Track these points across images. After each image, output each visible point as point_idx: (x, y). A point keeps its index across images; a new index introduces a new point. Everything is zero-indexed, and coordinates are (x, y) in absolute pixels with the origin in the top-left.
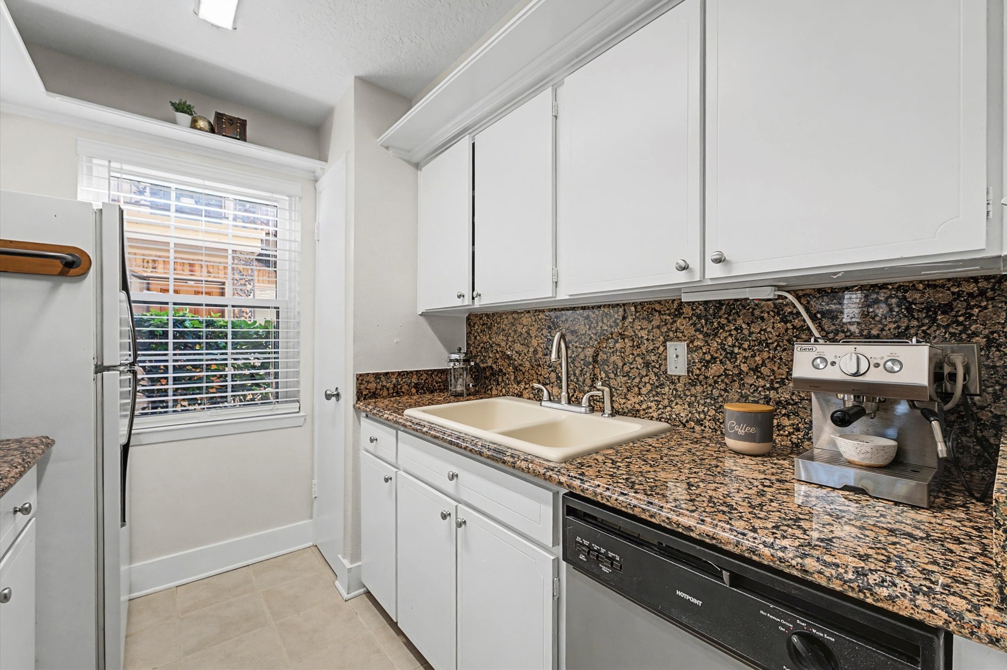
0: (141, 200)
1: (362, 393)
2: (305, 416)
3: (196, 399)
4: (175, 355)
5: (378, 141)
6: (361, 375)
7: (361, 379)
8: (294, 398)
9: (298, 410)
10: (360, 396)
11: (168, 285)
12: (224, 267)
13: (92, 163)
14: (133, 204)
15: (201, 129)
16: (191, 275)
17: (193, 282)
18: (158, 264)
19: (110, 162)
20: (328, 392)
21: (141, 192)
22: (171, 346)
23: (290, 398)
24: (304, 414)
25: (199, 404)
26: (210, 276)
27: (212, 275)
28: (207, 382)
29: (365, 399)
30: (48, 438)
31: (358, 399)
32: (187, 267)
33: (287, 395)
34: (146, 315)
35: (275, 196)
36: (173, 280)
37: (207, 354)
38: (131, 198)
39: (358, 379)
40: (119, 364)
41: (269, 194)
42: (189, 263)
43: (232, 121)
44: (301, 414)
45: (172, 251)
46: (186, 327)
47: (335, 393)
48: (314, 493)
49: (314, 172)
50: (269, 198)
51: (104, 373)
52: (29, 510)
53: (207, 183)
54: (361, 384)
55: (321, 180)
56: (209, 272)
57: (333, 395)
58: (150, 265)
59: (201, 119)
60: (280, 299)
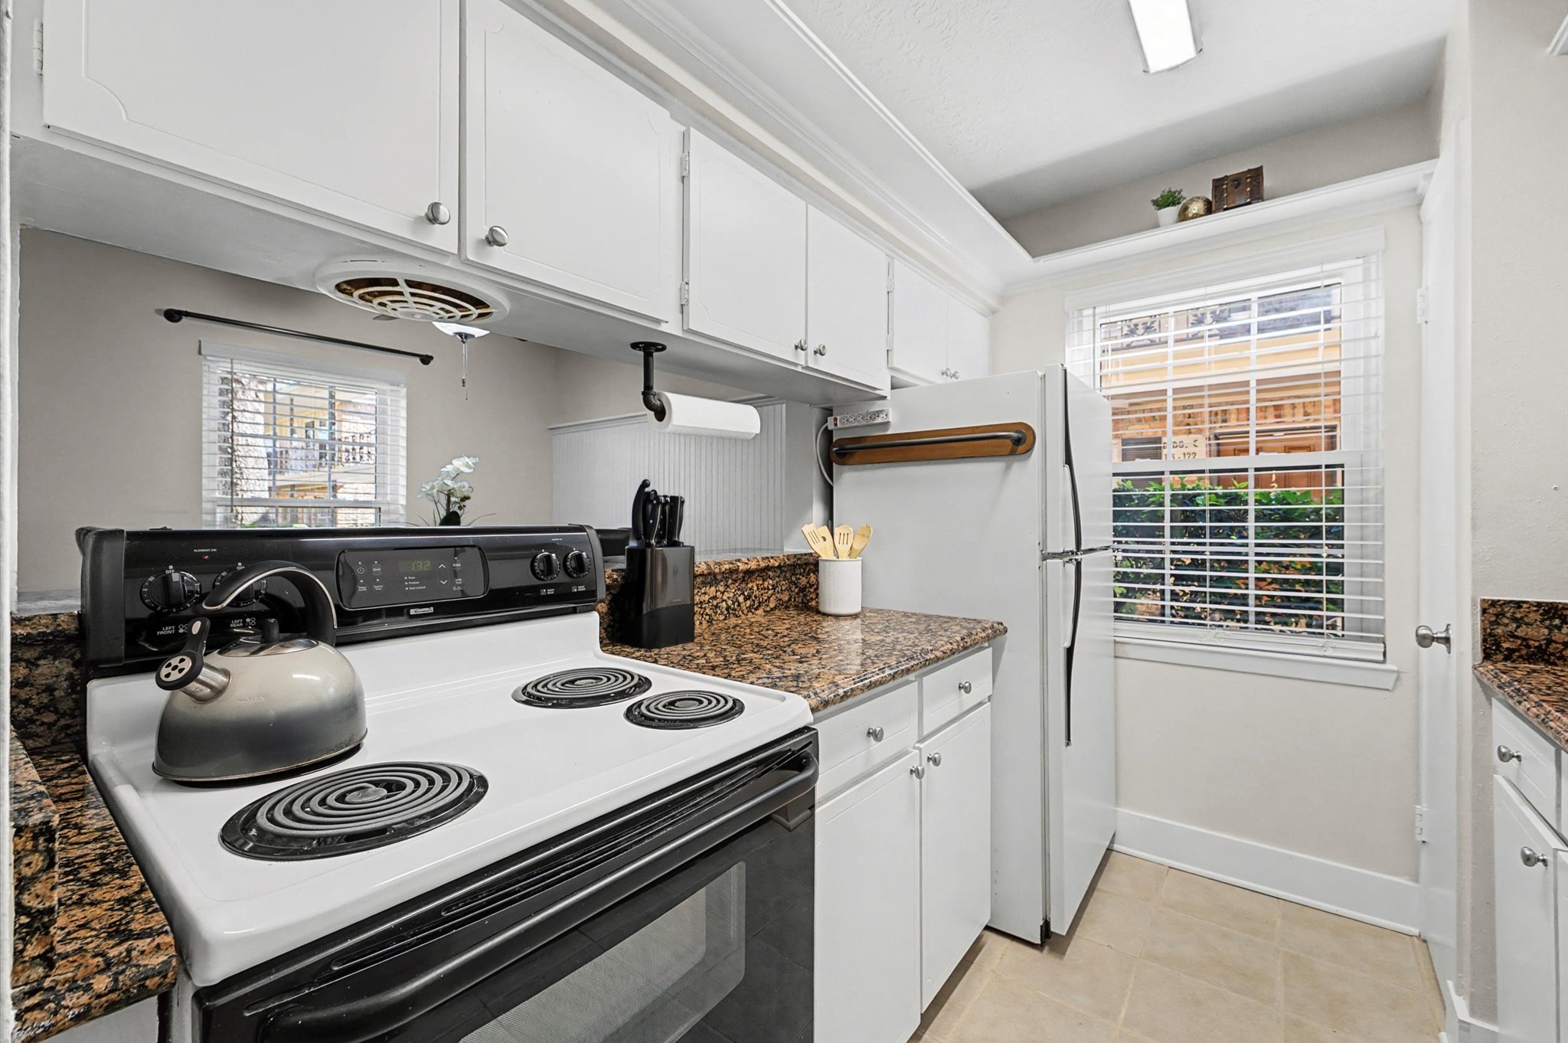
0: (1132, 342)
1: (1498, 645)
2: (1398, 672)
3: (1233, 611)
4: (1173, 544)
5: (1550, 48)
6: (1494, 603)
7: (1494, 612)
8: (1373, 632)
9: (1381, 658)
10: (1491, 648)
11: (1248, 443)
12: (1334, 400)
13: (1082, 316)
14: (1125, 349)
15: (1196, 216)
16: (1278, 422)
17: (1282, 433)
18: (1230, 414)
19: (1095, 308)
20: (1422, 631)
21: (1200, 321)
22: (1167, 532)
23: (1369, 632)
24: (1395, 668)
25: (1238, 621)
26: (1307, 420)
27: (1311, 417)
28: (1211, 587)
29: (1506, 659)
30: (1002, 624)
31: (1487, 656)
32: (1271, 412)
33: (1362, 626)
34: (1149, 491)
35: (1327, 267)
36: (1255, 434)
37: (1211, 544)
38: (1122, 344)
39: (1484, 611)
40: (1062, 551)
41: (1316, 269)
42: (1274, 406)
43: (1237, 180)
44: (1387, 666)
45: (1253, 393)
46: (1198, 505)
47: (1443, 635)
48: (1418, 831)
49: (1415, 190)
50: (1318, 276)
51: (1048, 561)
52: (968, 689)
53: (1211, 290)
54: (1496, 623)
55: (1426, 197)
56: (1306, 414)
57: (1438, 639)
58: (1219, 417)
59: (1191, 204)
60: (1346, 450)
